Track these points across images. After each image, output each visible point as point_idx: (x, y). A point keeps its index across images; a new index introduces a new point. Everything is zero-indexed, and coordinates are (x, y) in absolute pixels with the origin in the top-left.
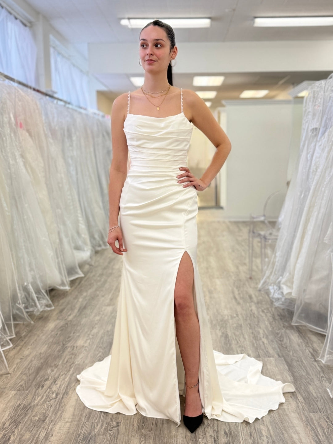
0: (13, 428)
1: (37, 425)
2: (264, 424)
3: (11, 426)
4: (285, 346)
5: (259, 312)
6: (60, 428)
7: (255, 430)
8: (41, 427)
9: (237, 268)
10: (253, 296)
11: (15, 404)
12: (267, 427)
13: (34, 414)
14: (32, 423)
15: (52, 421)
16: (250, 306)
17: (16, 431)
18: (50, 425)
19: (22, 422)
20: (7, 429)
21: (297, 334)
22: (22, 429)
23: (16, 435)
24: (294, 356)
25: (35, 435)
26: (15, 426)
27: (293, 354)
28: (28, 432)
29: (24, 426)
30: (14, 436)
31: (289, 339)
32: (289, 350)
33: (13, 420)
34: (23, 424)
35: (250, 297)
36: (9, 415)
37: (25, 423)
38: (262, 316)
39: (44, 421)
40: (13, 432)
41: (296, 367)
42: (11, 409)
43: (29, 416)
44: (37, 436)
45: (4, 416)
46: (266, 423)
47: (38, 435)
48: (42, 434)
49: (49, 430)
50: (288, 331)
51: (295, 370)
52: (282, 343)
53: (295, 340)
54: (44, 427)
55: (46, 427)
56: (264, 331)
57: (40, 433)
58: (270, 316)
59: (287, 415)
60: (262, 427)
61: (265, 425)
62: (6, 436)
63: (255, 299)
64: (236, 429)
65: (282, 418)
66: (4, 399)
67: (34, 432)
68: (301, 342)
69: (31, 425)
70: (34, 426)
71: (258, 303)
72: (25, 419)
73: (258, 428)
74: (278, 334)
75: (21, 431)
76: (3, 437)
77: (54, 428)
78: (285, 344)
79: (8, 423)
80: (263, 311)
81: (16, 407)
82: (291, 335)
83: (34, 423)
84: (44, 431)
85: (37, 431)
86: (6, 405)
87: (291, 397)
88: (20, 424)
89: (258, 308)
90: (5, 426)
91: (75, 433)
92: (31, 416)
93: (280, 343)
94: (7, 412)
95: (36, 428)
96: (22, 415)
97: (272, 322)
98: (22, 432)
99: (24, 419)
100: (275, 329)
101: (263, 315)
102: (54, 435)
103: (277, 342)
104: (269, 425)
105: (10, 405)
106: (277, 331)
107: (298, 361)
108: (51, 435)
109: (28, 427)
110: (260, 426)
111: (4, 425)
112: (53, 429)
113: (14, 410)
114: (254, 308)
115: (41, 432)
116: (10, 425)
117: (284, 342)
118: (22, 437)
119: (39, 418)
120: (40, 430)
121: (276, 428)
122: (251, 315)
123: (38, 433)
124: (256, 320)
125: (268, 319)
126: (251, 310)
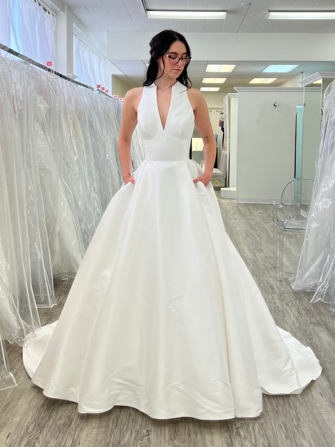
0: (38, 433)
1: (62, 431)
2: (305, 437)
3: (35, 430)
4: (315, 346)
5: (283, 306)
6: (87, 434)
7: (296, 445)
8: (66, 433)
9: (254, 255)
10: (275, 287)
11: (38, 403)
12: (309, 441)
13: (58, 417)
14: (57, 428)
15: (78, 425)
16: (274, 299)
17: (40, 437)
18: (76, 431)
19: (46, 426)
20: (31, 435)
21: (326, 332)
22: (47, 434)
23: (41, 442)
24: (326, 358)
25: (62, 442)
26: (39, 431)
27: (325, 354)
28: (53, 440)
29: (49, 431)
30: (38, 443)
31: (319, 337)
32: (320, 350)
33: (37, 424)
34: (48, 429)
35: (272, 288)
36: (32, 418)
37: (50, 427)
38: (287, 311)
39: (69, 426)
40: (38, 438)
41: (330, 370)
42: (34, 409)
43: (53, 419)
44: (63, 444)
45: (27, 418)
46: (307, 436)
47: (64, 442)
48: (69, 442)
49: (75, 438)
50: (316, 328)
51: (330, 374)
52: (312, 342)
53: (325, 339)
54: (70, 434)
55: (72, 433)
56: (291, 327)
57: (66, 440)
58: (295, 310)
59: (328, 428)
60: (303, 441)
61: (307, 439)
62: (31, 442)
63: (277, 290)
64: (276, 443)
65: (324, 431)
66: (26, 397)
67: (60, 439)
68: (331, 341)
69: (56, 430)
70: (59, 432)
71: (281, 295)
72: (50, 422)
73: (300, 442)
74: (306, 331)
75: (45, 437)
76: (27, 443)
77: (81, 435)
78: (315, 342)
79: (31, 427)
80: (287, 305)
81: (40, 408)
82: (320, 333)
83: (59, 428)
84: (70, 438)
85: (63, 438)
86: (29, 405)
87: (329, 406)
88: (44, 429)
89: (281, 300)
90: (29, 430)
91: (103, 441)
92: (56, 419)
93: (309, 341)
94: (30, 414)
95: (62, 434)
96: (46, 418)
97: (298, 317)
98: (47, 438)
99: (48, 422)
100: (302, 325)
101: (288, 308)
102: (81, 443)
103: (306, 340)
104: (310, 439)
105: (33, 405)
106: (305, 328)
107: (331, 363)
108: (77, 444)
109: (53, 432)
110: (301, 441)
111: (27, 430)
112: (79, 436)
113: (38, 411)
114: (277, 300)
115: (68, 439)
116: (33, 429)
117: (314, 340)
118: (47, 445)
119: (64, 422)
120: (66, 436)
121: (319, 444)
122: (275, 308)
123: (64, 440)
124: (281, 314)
125: (294, 314)
126: (275, 303)
